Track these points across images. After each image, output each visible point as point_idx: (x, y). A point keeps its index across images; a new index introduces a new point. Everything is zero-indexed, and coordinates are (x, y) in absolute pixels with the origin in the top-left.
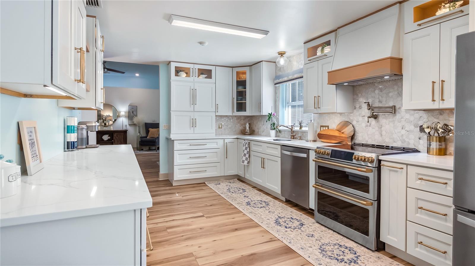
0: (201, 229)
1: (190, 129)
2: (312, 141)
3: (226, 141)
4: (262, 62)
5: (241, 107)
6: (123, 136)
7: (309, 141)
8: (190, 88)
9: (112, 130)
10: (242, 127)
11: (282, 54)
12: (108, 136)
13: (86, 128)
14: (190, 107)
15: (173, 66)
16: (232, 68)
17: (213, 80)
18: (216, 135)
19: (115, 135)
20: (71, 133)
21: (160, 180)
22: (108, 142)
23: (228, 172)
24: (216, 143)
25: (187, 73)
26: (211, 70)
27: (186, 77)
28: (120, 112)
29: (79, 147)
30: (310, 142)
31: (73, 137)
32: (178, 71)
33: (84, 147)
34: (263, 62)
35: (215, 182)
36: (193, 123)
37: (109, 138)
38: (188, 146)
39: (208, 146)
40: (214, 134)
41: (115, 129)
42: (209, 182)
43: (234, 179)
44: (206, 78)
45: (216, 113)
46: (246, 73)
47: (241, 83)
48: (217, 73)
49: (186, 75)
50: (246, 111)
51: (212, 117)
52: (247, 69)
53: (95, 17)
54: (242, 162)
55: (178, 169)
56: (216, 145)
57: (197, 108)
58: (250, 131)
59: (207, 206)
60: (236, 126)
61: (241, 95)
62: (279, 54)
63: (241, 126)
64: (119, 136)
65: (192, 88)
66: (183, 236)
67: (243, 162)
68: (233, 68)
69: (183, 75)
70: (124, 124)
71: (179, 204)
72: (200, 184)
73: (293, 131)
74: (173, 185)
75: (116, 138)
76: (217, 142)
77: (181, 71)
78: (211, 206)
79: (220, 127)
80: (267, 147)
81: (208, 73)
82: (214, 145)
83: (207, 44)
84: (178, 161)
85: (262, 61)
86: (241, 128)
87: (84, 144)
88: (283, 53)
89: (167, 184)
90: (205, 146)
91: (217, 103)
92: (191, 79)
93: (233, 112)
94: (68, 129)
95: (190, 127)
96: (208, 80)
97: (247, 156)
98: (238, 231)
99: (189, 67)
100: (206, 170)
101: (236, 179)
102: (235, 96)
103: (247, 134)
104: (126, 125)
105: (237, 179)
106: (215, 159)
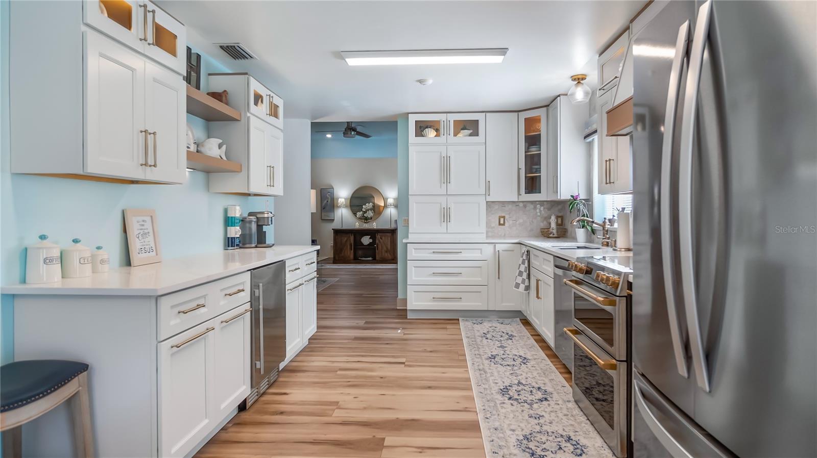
0: (382, 378)
1: (441, 226)
2: (623, 250)
3: (498, 247)
4: (559, 98)
5: (532, 185)
6: (389, 238)
7: (619, 249)
8: (441, 156)
9: (375, 228)
10: (545, 222)
11: (579, 79)
12: (370, 238)
13: (255, 220)
14: (441, 187)
15: (412, 119)
16: (517, 114)
17: (480, 139)
18: (487, 237)
19: (378, 236)
20: (231, 226)
21: (398, 308)
22: (368, 247)
23: (503, 304)
24: (480, 251)
25: (437, 130)
26: (477, 121)
27: (435, 136)
28: (387, 199)
29: (248, 246)
30: (620, 251)
31: (235, 232)
32: (421, 128)
33: (253, 245)
34: (561, 96)
35: (476, 320)
36: (446, 216)
37: (371, 241)
38: (429, 253)
39: (465, 255)
40: (485, 235)
41: (380, 227)
42: (465, 319)
43: (515, 318)
44: (471, 135)
45: (487, 196)
46: (540, 120)
47: (533, 140)
48: (488, 125)
49: (435, 133)
50: (540, 193)
51: (479, 204)
52: (541, 113)
53: (246, 74)
54: (515, 287)
55: (415, 292)
56: (480, 255)
57: (453, 188)
58: (557, 232)
59: (425, 351)
60: (532, 221)
61: (533, 162)
62: (572, 80)
63: (543, 222)
64: (383, 238)
65: (444, 154)
66: (349, 382)
67: (517, 286)
68: (520, 113)
69: (431, 133)
70: (394, 219)
71: (388, 344)
72: (450, 320)
73: (607, 231)
74: (408, 318)
75: (379, 241)
76: (481, 249)
77: (427, 127)
78: (431, 352)
79: (502, 222)
80: (544, 259)
81: (471, 127)
82: (476, 255)
83: (430, 82)
84: (414, 278)
85: (559, 96)
86: (543, 225)
87: (253, 242)
88: (580, 77)
89: (401, 315)
90: (459, 255)
91: (487, 180)
92: (442, 139)
93: (519, 194)
94: (228, 221)
95: (441, 222)
96: (474, 139)
97: (525, 275)
98: (432, 389)
99: (439, 120)
100: (461, 297)
101: (518, 319)
102: (522, 166)
103: (551, 235)
104: (396, 220)
105: (520, 320)
106: (478, 280)
